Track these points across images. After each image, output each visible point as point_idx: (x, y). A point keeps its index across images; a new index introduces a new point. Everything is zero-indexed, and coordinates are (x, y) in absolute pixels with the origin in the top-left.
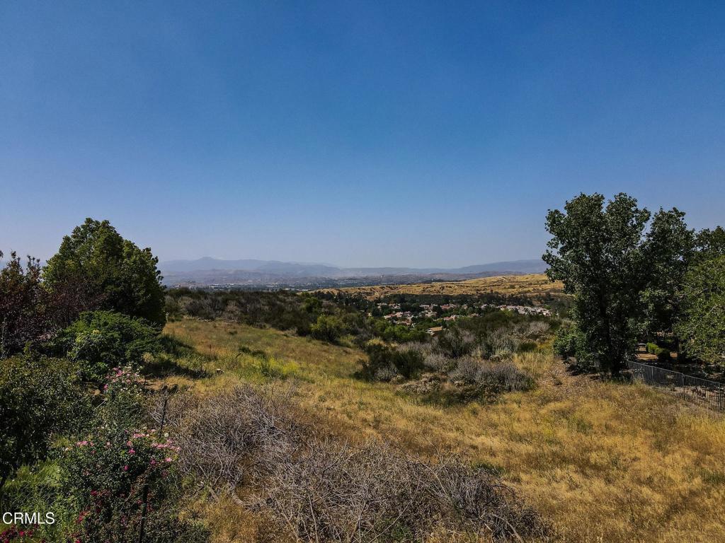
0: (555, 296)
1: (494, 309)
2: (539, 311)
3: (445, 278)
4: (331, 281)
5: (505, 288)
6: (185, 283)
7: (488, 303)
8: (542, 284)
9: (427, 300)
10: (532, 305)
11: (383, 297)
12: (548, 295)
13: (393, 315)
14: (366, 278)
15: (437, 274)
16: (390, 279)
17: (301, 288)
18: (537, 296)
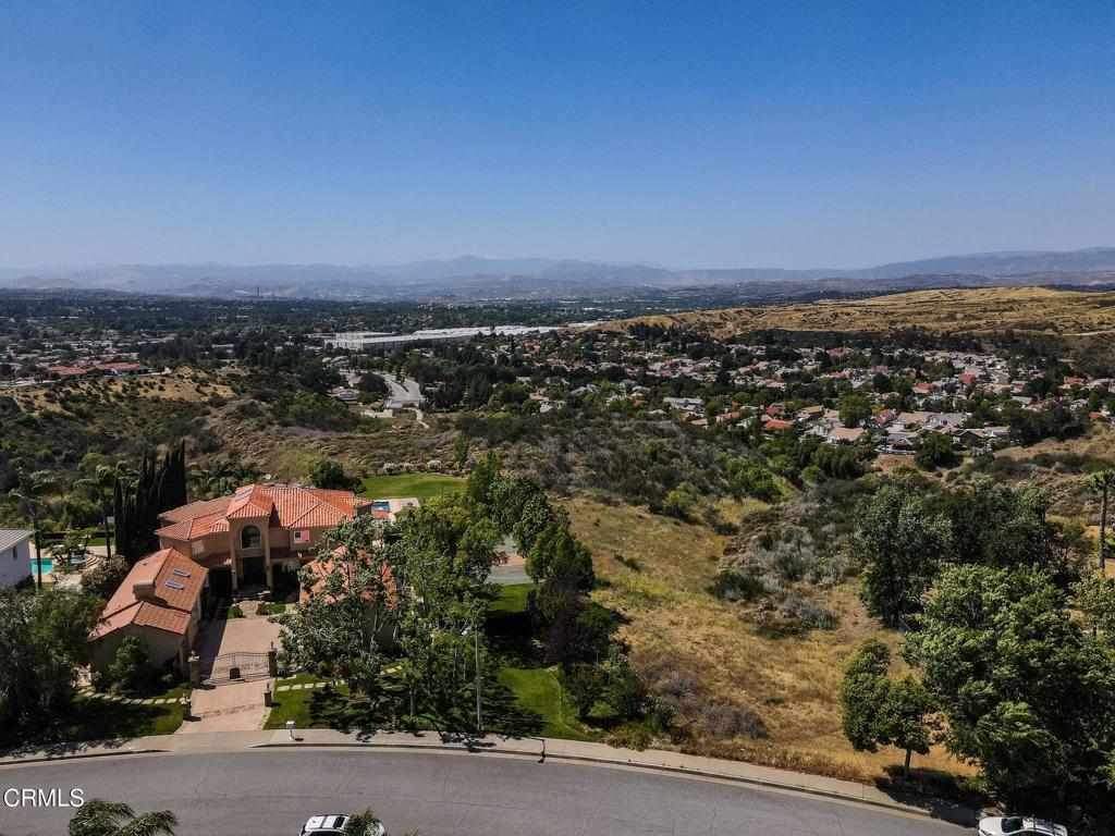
0: (1021, 335)
1: (914, 358)
2: (990, 362)
3: (844, 287)
4: (658, 291)
5: (939, 320)
6: (439, 298)
7: (908, 345)
8: (1005, 310)
9: (808, 339)
10: (979, 350)
11: (739, 332)
12: (1010, 334)
13: (754, 367)
14: (713, 288)
15: (831, 280)
16: (751, 288)
17: (612, 306)
18: (990, 334)
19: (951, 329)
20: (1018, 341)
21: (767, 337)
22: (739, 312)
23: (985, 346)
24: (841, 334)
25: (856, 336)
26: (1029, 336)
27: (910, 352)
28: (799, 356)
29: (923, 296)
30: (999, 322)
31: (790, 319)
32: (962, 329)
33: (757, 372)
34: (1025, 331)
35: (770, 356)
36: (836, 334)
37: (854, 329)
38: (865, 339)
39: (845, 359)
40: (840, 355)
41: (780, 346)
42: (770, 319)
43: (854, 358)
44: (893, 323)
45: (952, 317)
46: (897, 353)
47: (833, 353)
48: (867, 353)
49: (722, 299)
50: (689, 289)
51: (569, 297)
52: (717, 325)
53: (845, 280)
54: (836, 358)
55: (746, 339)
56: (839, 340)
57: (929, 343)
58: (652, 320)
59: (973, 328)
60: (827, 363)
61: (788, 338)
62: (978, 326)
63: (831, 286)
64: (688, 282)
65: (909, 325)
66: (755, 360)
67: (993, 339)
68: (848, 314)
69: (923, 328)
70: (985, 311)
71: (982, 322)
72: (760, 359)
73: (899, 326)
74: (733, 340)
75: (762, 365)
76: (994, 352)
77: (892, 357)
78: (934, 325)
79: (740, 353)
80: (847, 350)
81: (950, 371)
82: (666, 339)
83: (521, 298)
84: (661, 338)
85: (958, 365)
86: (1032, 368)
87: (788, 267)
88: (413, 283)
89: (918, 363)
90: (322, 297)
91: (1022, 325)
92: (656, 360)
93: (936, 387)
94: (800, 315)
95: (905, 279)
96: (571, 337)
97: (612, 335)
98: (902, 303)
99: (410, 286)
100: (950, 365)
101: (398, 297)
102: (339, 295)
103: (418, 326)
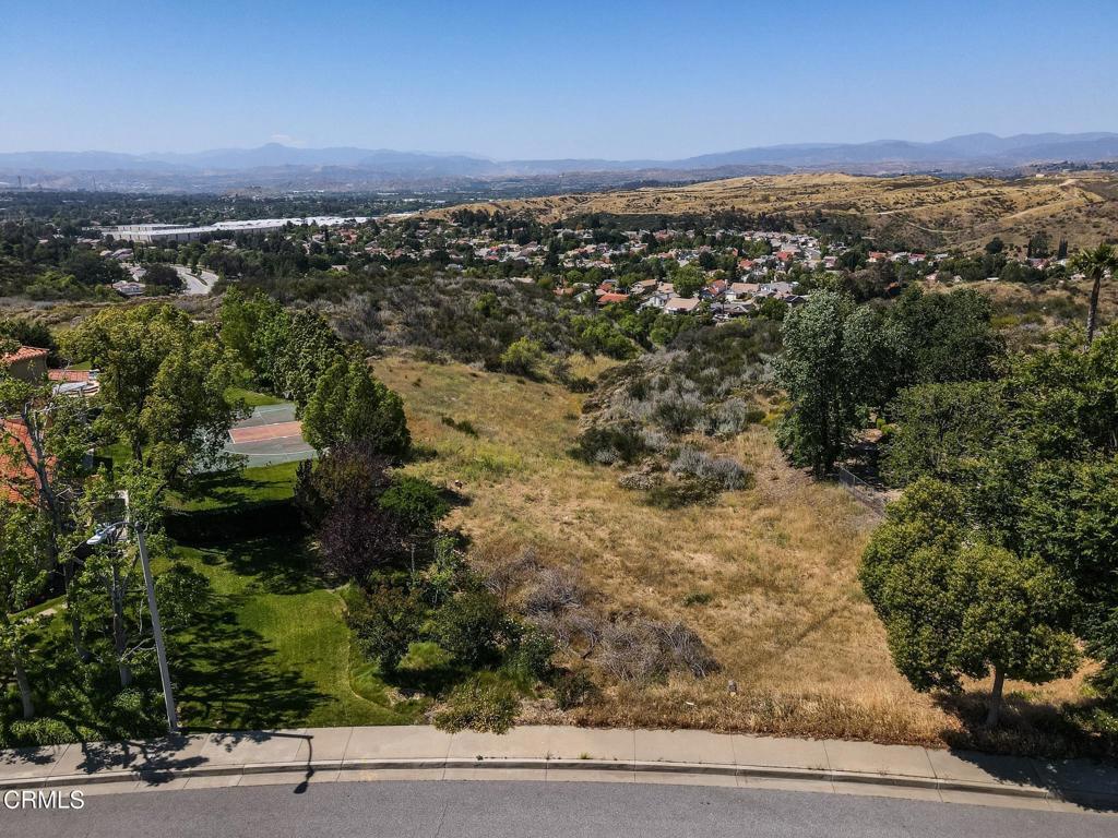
0: (829, 215)
1: (734, 239)
2: (803, 240)
3: (661, 177)
4: (481, 182)
5: (754, 202)
6: (242, 190)
7: (728, 227)
8: (812, 193)
9: (635, 222)
10: (792, 230)
11: (564, 217)
12: (819, 214)
13: (582, 250)
14: (536, 179)
15: (650, 170)
16: (574, 178)
17: (434, 197)
18: (801, 215)
19: (766, 211)
20: (825, 220)
21: (594, 221)
22: (563, 199)
23: (797, 226)
24: (665, 216)
25: (679, 219)
26: (835, 216)
27: (731, 232)
28: (626, 239)
29: (738, 182)
30: (808, 202)
31: (616, 205)
32: (776, 210)
33: (585, 255)
34: (832, 211)
35: (597, 240)
36: (661, 216)
37: (677, 212)
38: (688, 221)
39: (670, 240)
40: (665, 237)
41: (605, 230)
42: (595, 205)
43: (679, 239)
44: (712, 205)
45: (766, 199)
46: (718, 234)
47: (658, 235)
48: (691, 234)
49: (547, 188)
50: (511, 180)
51: (389, 189)
52: (542, 211)
53: (663, 170)
54: (661, 239)
55: (573, 222)
56: (664, 222)
57: (746, 223)
58: (475, 208)
59: (785, 209)
60: (653, 245)
61: (614, 221)
62: (790, 207)
63: (650, 176)
64: (511, 173)
65: (728, 208)
66: (583, 244)
67: (804, 219)
68: (670, 199)
69: (741, 210)
70: (795, 194)
71: (793, 203)
72: (587, 242)
73: (718, 208)
74: (559, 225)
75: (590, 248)
76: (806, 232)
77: (714, 238)
78: (751, 208)
79: (567, 237)
80: (671, 232)
81: (767, 248)
82: (491, 225)
83: (335, 190)
84: (485, 225)
85: (775, 243)
86: (840, 245)
87: (607, 158)
88: (211, 174)
89: (739, 244)
90: (102, 188)
91: (829, 206)
92: (482, 246)
93: (757, 264)
94: (624, 200)
95: (719, 169)
96: (391, 225)
97: (434, 223)
98: (719, 189)
99: (209, 178)
100: (768, 243)
101: (195, 189)
102: (121, 187)
103: (218, 217)
